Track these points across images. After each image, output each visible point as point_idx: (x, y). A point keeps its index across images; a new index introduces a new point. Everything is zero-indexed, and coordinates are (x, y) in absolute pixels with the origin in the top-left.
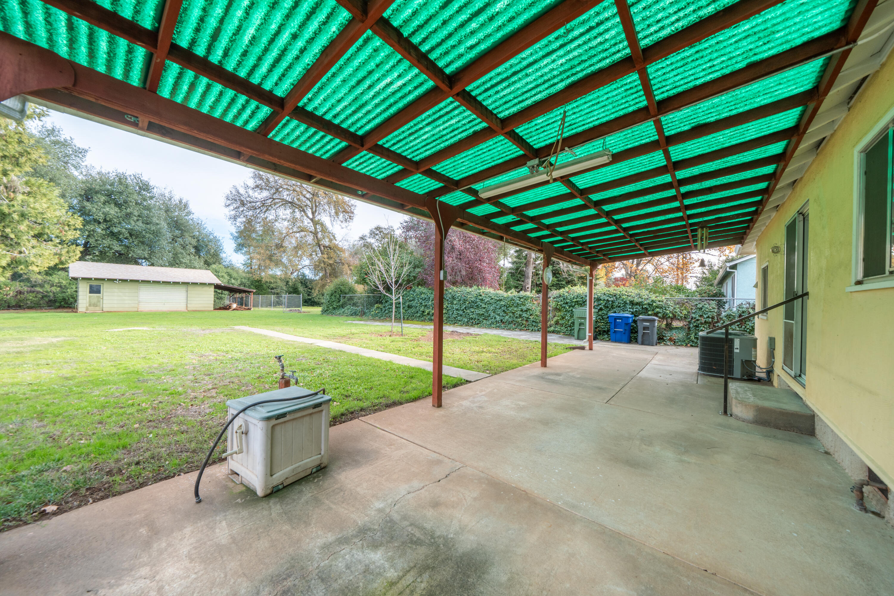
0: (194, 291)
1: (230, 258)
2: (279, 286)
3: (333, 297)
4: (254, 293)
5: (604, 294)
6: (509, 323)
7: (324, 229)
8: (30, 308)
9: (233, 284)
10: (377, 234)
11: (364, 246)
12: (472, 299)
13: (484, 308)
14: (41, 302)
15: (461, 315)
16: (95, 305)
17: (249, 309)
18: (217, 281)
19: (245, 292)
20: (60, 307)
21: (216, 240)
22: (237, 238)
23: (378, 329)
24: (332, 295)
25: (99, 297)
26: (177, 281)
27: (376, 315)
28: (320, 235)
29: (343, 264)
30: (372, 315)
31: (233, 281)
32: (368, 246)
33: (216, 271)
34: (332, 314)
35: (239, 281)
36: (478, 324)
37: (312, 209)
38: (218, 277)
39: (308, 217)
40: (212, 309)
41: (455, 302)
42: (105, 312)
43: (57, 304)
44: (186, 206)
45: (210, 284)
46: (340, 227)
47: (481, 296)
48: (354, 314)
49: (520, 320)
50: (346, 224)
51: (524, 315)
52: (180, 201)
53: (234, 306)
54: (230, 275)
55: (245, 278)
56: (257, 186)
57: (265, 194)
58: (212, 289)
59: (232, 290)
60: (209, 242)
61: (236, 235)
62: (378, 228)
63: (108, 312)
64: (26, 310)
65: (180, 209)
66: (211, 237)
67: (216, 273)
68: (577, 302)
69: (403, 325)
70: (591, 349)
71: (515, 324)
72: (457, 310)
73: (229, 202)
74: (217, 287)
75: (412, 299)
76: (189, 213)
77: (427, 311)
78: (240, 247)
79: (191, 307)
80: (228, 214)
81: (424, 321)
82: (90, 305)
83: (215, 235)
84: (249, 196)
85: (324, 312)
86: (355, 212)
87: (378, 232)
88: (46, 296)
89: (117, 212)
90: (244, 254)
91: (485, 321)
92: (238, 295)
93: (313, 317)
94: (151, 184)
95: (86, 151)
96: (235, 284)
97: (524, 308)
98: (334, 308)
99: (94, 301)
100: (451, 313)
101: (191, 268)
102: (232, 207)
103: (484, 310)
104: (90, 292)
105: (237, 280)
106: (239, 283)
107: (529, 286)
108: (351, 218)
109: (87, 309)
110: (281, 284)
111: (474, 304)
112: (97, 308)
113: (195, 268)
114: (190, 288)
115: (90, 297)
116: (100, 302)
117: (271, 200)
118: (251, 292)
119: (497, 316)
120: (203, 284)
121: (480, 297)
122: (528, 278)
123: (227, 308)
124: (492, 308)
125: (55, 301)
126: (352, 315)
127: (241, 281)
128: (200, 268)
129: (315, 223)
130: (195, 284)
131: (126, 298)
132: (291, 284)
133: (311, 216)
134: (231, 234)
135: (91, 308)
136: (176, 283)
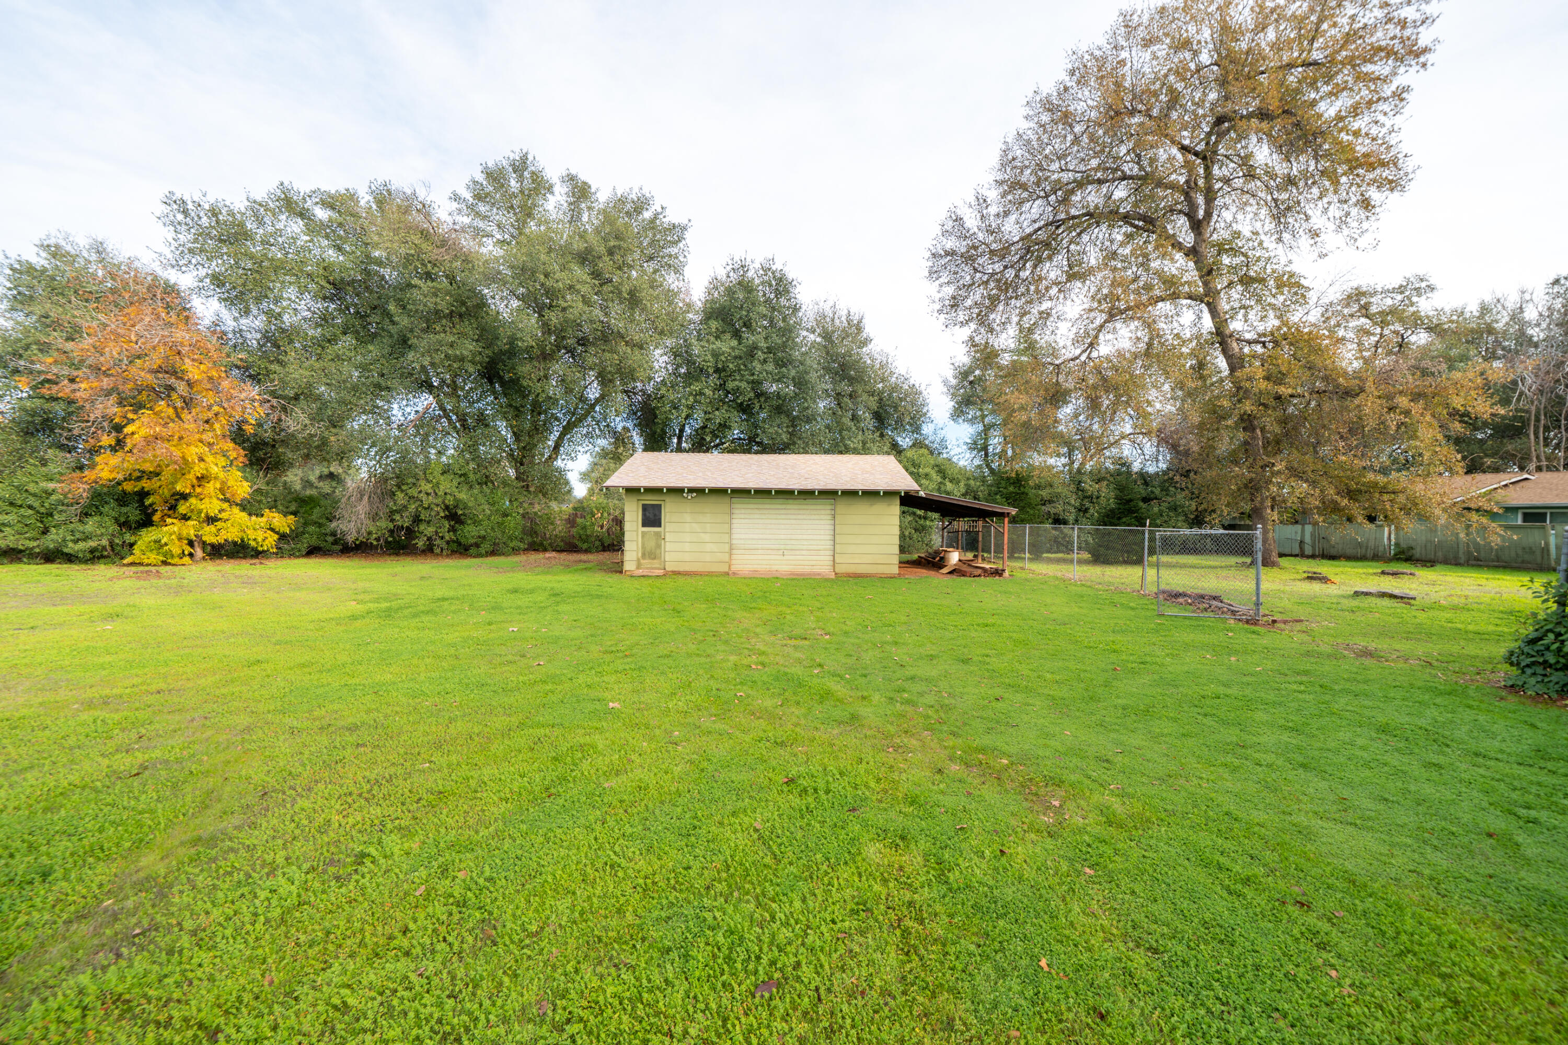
1: (941, 434)
2: (1058, 496)
9: (948, 493)
16: (652, 557)
17: (998, 572)
18: (911, 485)
19: (983, 514)
21: (914, 393)
22: (955, 387)
25: (658, 535)
26: (809, 486)
31: (949, 486)
33: (914, 465)
35: (962, 484)
38: (916, 476)
39: (1180, 246)
40: (895, 570)
42: (669, 573)
44: (859, 328)
45: (889, 494)
52: (849, 322)
53: (954, 557)
54: (941, 471)
55: (975, 479)
58: (895, 509)
59: (948, 510)
60: (901, 399)
61: (953, 380)
63: (675, 572)
66: (906, 388)
67: (913, 468)
73: (938, 264)
74: (908, 500)
76: (866, 342)
78: (958, 413)
79: (847, 562)
80: (936, 297)
82: (644, 555)
83: (912, 382)
89: (733, 348)
90: (972, 421)
92: (962, 525)
94: (790, 276)
95: (684, 229)
96: (955, 493)
99: (651, 544)
102: (945, 277)
104: (644, 525)
105: (958, 482)
106: (963, 491)
109: (638, 567)
110: (1064, 490)
112: (656, 563)
114: (845, 509)
115: (644, 534)
116: (659, 546)
118: (1001, 515)
120: (873, 495)
123: (934, 562)
127: (967, 485)
130: (850, 494)
131: (707, 537)
132: (1089, 486)
133: (1188, 239)
134: (945, 382)
135: (646, 562)
136: (806, 494)
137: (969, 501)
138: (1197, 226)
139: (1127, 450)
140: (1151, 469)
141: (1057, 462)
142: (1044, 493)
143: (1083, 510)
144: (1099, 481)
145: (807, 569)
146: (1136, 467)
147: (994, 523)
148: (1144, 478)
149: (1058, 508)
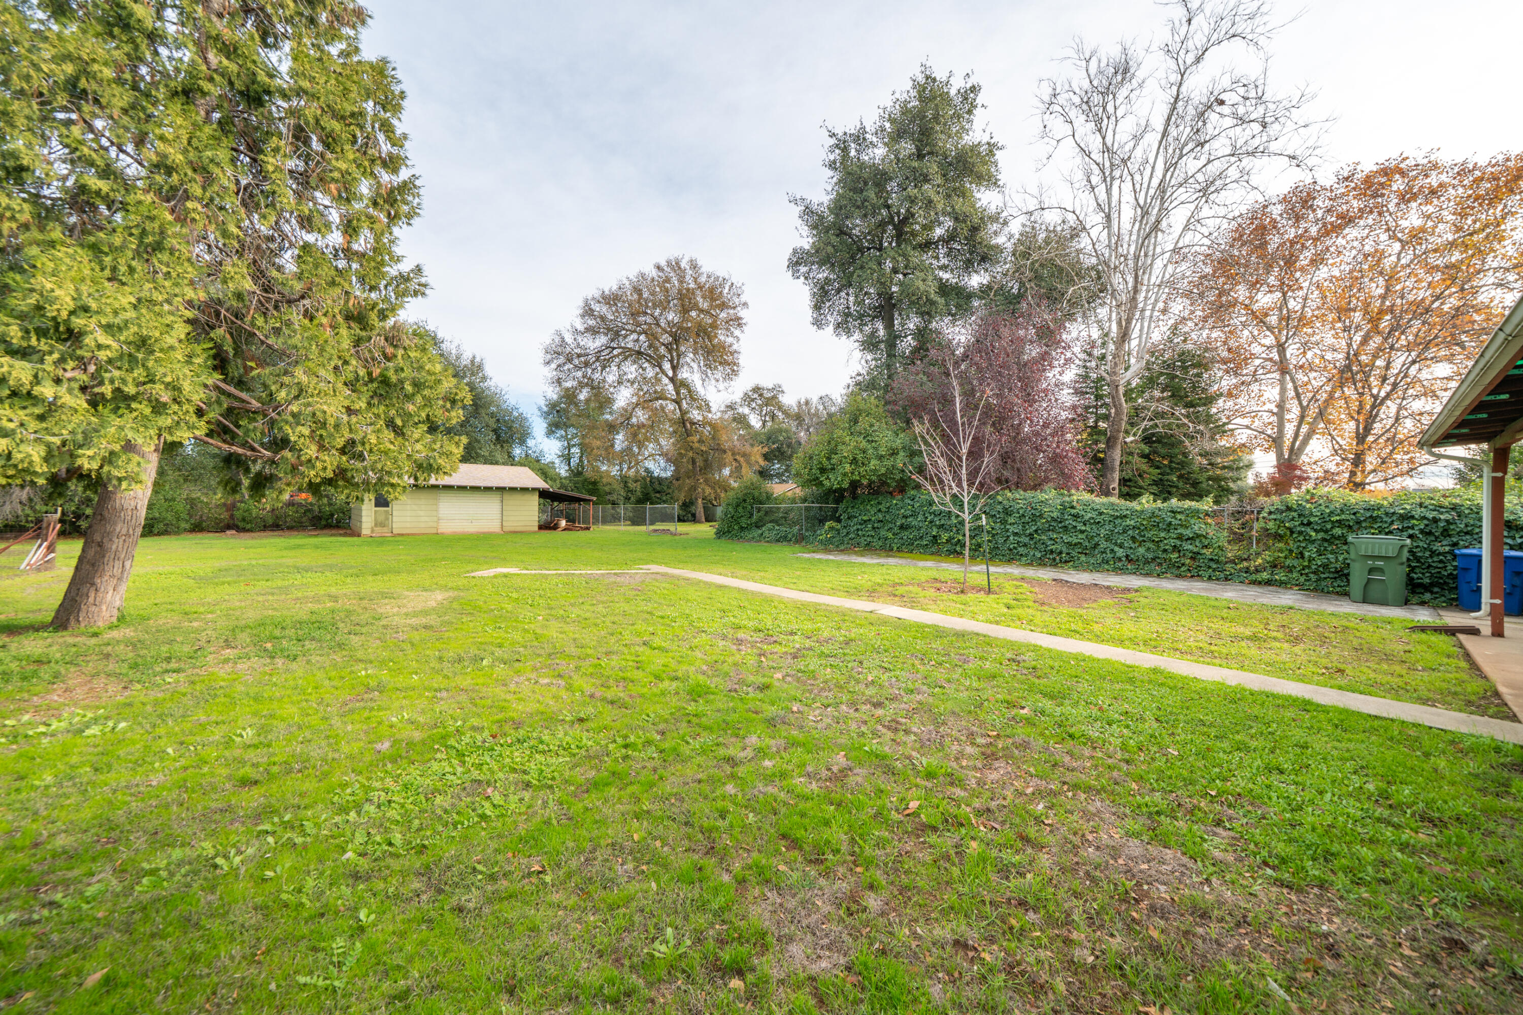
0: (512, 501)
1: (540, 447)
2: (614, 490)
3: (740, 509)
4: (595, 503)
5: (1421, 505)
6: (1147, 562)
7: (693, 396)
8: (290, 528)
10: (753, 400)
11: (734, 419)
12: (1055, 515)
13: (1082, 532)
14: (304, 519)
15: (1025, 545)
16: (382, 525)
17: (588, 529)
18: (541, 484)
19: (579, 500)
20: (328, 526)
21: (522, 419)
22: (547, 414)
23: (934, 574)
24: (738, 506)
25: (387, 512)
26: (489, 485)
27: (829, 541)
28: (684, 405)
29: (725, 452)
30: (821, 542)
32: (741, 420)
33: (539, 471)
34: (740, 538)
36: (1066, 562)
37: (671, 361)
39: (667, 376)
40: (536, 529)
41: (1011, 520)
42: (395, 536)
43: (323, 522)
44: (480, 367)
45: (534, 489)
46: (715, 390)
47: (1073, 507)
48: (782, 539)
49: (1174, 556)
50: (726, 384)
51: (1187, 546)
52: (472, 362)
53: (563, 523)
55: (567, 478)
56: (587, 330)
57: (602, 340)
58: (535, 498)
60: (512, 421)
61: (545, 409)
62: (756, 389)
63: (399, 535)
64: (287, 533)
65: (473, 374)
66: (515, 414)
67: (540, 474)
68: (1339, 521)
69: (992, 569)
70: (1498, 633)
71: (1160, 564)
72: (1016, 534)
73: (549, 356)
74: (541, 493)
75: (909, 513)
76: (484, 379)
77: (945, 537)
78: (550, 433)
79: (510, 525)
80: (550, 375)
81: (937, 553)
82: (376, 525)
83: (520, 411)
84: (578, 346)
85: (720, 534)
86: (740, 361)
87: (756, 396)
88: (309, 510)
90: (560, 439)
91: (1083, 558)
92: (566, 506)
93: (700, 542)
94: (440, 335)
97: (1188, 533)
98: (742, 528)
99: (381, 518)
100: (1001, 540)
101: (492, 463)
102: (554, 366)
103: (1083, 536)
104: (377, 505)
107: (1115, 484)
108: (735, 373)
109: (372, 531)
110: (617, 487)
111: (1059, 524)
112: (385, 530)
113: (497, 463)
114: (507, 496)
115: (375, 512)
116: (387, 519)
117: (607, 351)
118: (587, 501)
119: (1116, 549)
120: (524, 490)
121: (1073, 511)
122: (1113, 469)
123: (554, 527)
124: (1103, 532)
125: (320, 518)
126: (778, 541)
127: (565, 483)
128: (503, 464)
129: (680, 385)
130: (513, 489)
131: (422, 513)
132: (632, 485)
133: (670, 374)
134: (540, 409)
135: (378, 529)
136: (488, 489)
137: (562, 491)
138: (674, 368)
139: (650, 465)
140: (663, 475)
141: (615, 471)
142: (607, 489)
143: (627, 499)
144: (636, 481)
145: (486, 530)
146: (656, 474)
147: (582, 506)
148: (660, 480)
149: (614, 497)
